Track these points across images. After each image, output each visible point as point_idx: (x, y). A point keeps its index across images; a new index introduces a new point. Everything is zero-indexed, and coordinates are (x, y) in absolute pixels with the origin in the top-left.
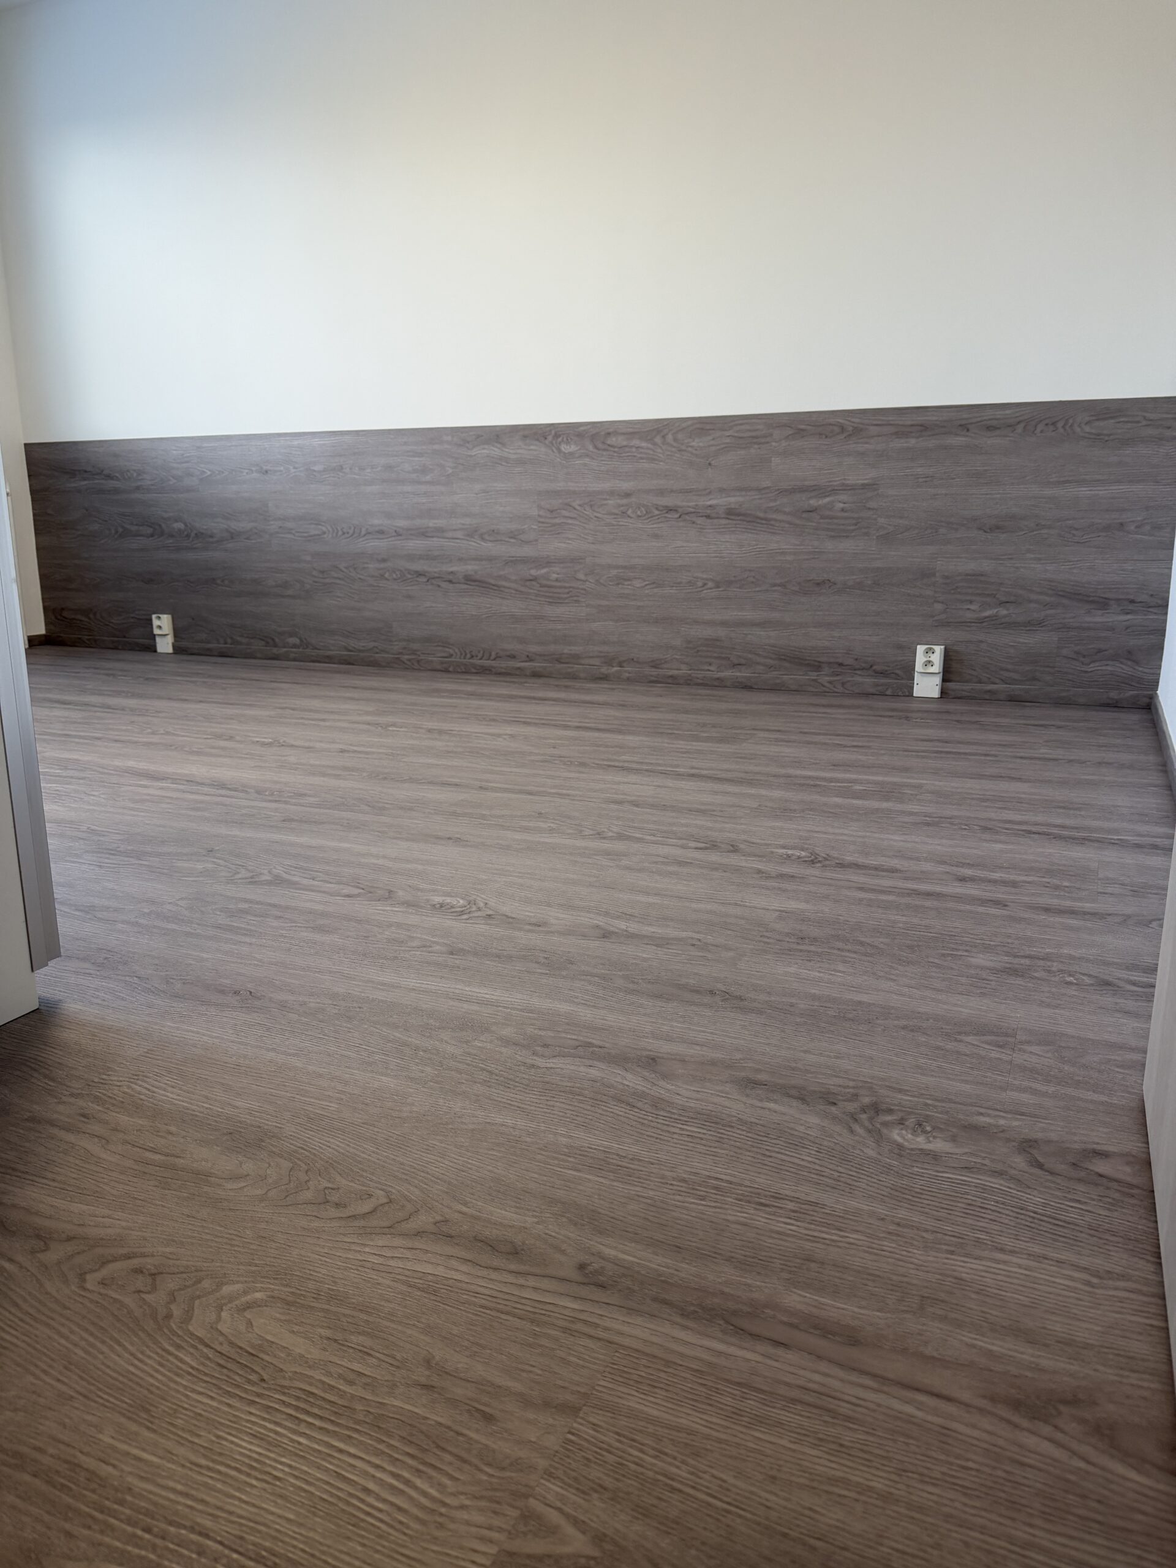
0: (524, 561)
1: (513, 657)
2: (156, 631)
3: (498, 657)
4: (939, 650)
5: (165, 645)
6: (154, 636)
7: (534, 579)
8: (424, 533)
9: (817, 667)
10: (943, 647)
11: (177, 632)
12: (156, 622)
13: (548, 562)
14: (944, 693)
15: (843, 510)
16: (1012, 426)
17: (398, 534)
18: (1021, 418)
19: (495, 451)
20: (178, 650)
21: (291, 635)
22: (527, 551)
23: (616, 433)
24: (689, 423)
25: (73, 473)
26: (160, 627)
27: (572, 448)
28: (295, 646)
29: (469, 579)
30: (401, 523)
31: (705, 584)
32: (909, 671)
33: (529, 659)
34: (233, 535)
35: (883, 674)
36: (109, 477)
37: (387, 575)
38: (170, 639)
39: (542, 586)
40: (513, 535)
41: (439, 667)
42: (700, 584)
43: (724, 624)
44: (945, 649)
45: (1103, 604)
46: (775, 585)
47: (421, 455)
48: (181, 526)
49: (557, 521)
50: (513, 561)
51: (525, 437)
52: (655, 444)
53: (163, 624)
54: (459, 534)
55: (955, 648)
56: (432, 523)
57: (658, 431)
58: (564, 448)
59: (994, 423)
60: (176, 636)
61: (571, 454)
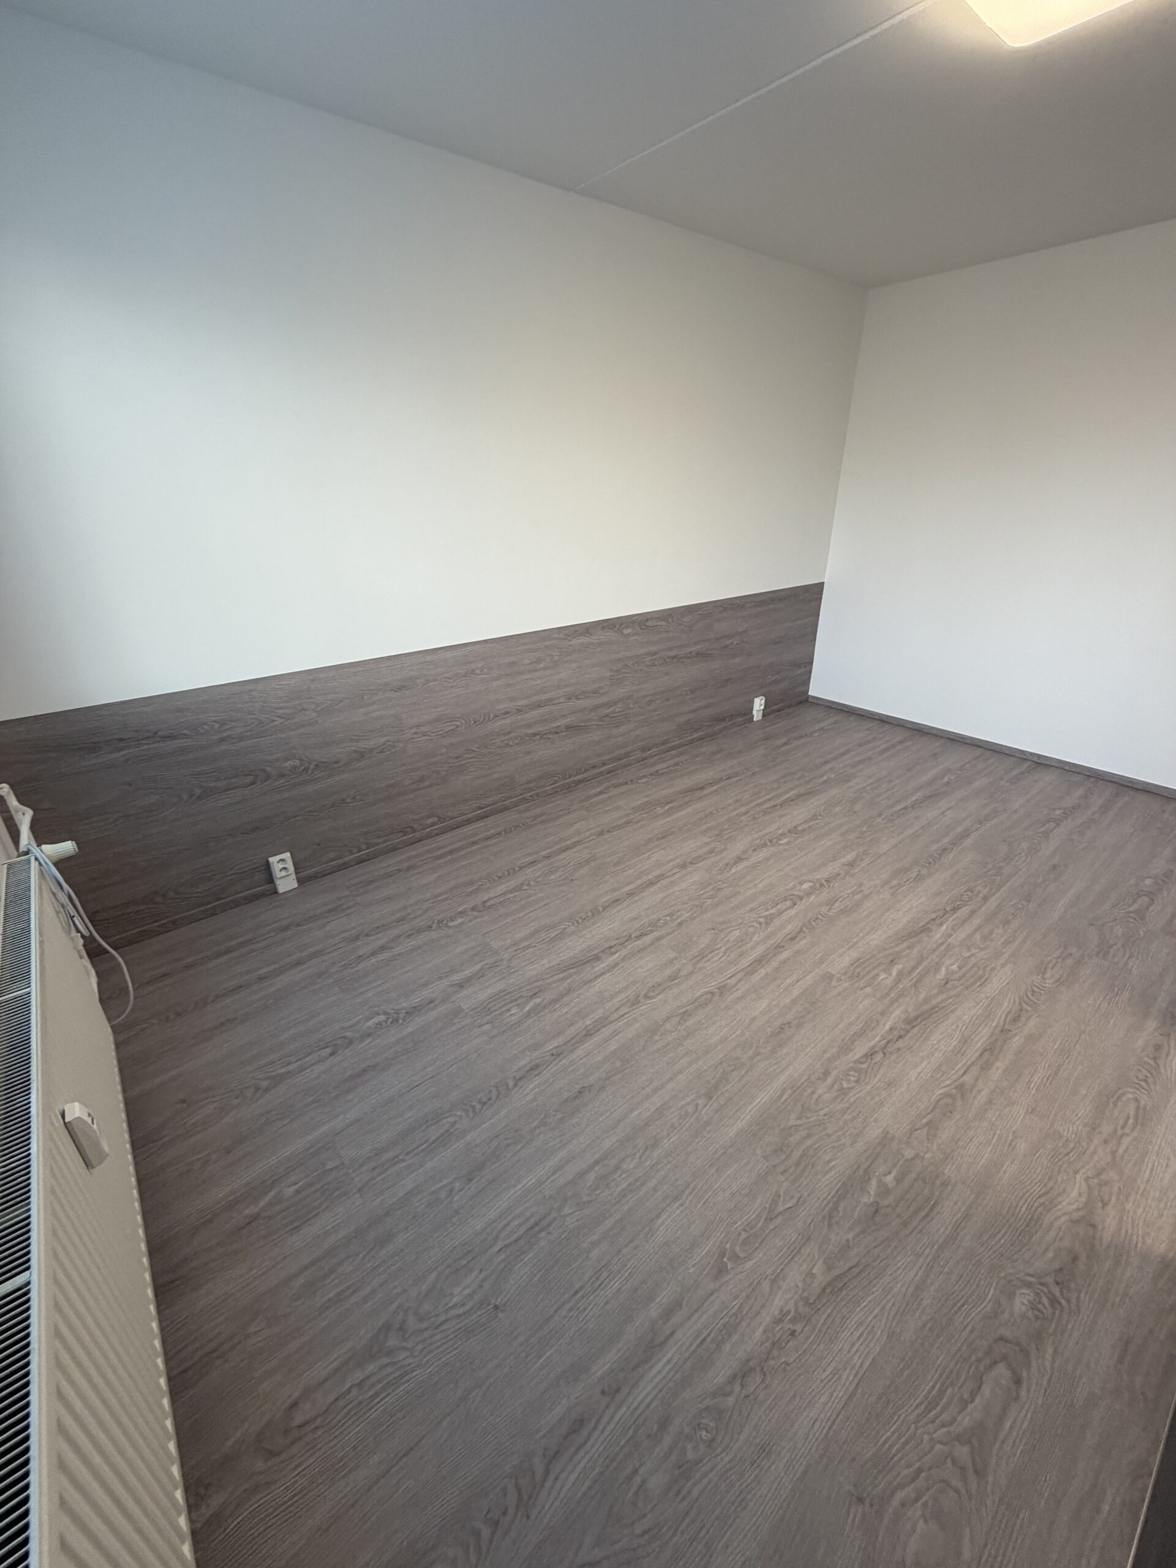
19: (585, 640)
23: (652, 619)
24: (683, 609)
27: (629, 631)
40: (595, 692)
47: (535, 650)
49: (620, 676)
51: (603, 628)
52: (669, 622)
56: (543, 697)
57: (670, 615)
58: (626, 632)
61: (629, 634)
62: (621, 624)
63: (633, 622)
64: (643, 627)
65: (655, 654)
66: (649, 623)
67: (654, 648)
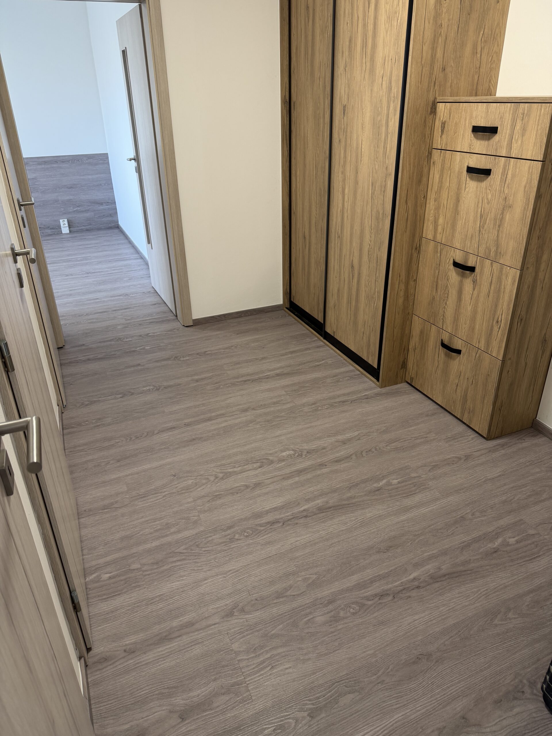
14: (70, 231)
32: (59, 227)
35: (53, 229)
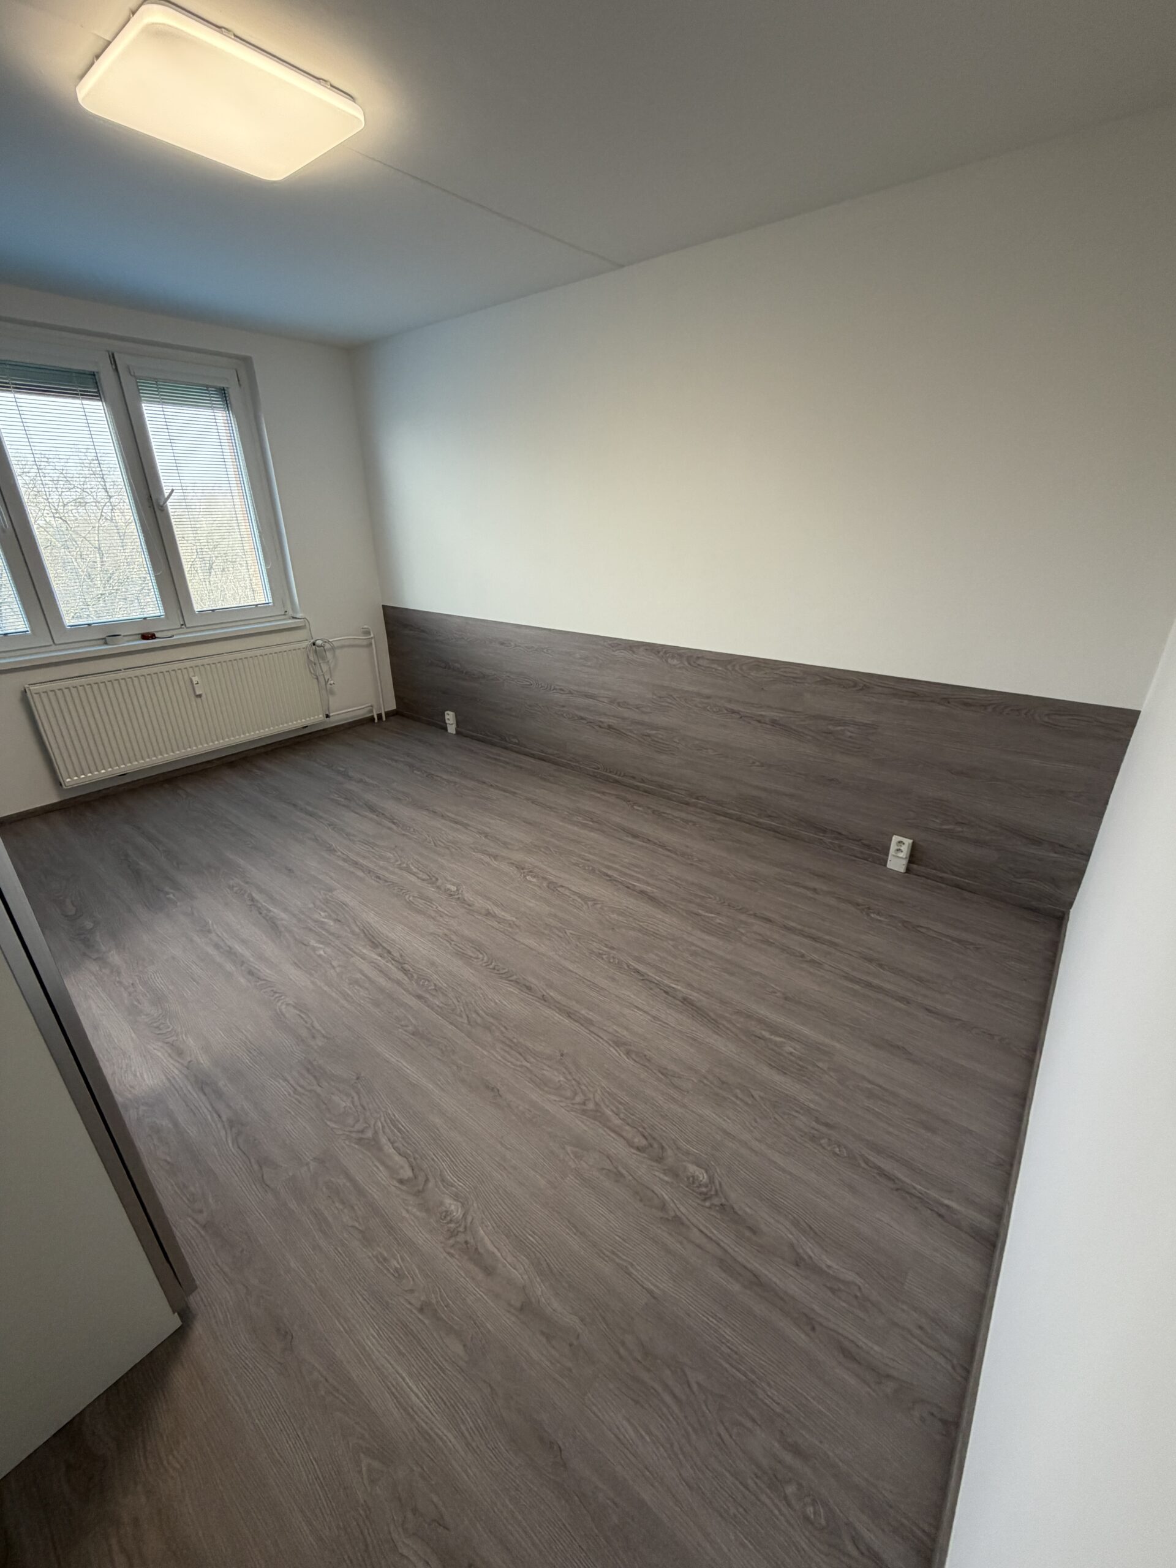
0: (642, 723)
1: (634, 778)
2: (447, 721)
3: (625, 775)
4: (908, 842)
5: (452, 729)
6: (446, 724)
7: (649, 735)
8: (587, 696)
9: (824, 831)
10: (911, 841)
11: (458, 723)
12: (447, 717)
13: (657, 728)
15: (850, 737)
16: (985, 707)
17: (570, 693)
18: (992, 702)
20: (458, 733)
21: (515, 737)
22: (646, 718)
25: (406, 626)
26: (448, 719)
28: (515, 743)
29: (610, 727)
30: (573, 687)
31: (754, 763)
33: (643, 781)
34: (484, 676)
36: (423, 631)
37: (565, 715)
38: (454, 726)
39: (653, 740)
41: (591, 774)
42: (751, 761)
43: (765, 790)
44: (913, 843)
45: (1037, 842)
46: (800, 774)
48: (459, 666)
50: (635, 722)
53: (450, 717)
54: (605, 700)
55: (921, 843)
59: (970, 701)
60: (457, 725)
62: (666, 653)
63: (680, 656)
64: (693, 664)
65: (708, 697)
66: (700, 662)
67: (707, 691)
